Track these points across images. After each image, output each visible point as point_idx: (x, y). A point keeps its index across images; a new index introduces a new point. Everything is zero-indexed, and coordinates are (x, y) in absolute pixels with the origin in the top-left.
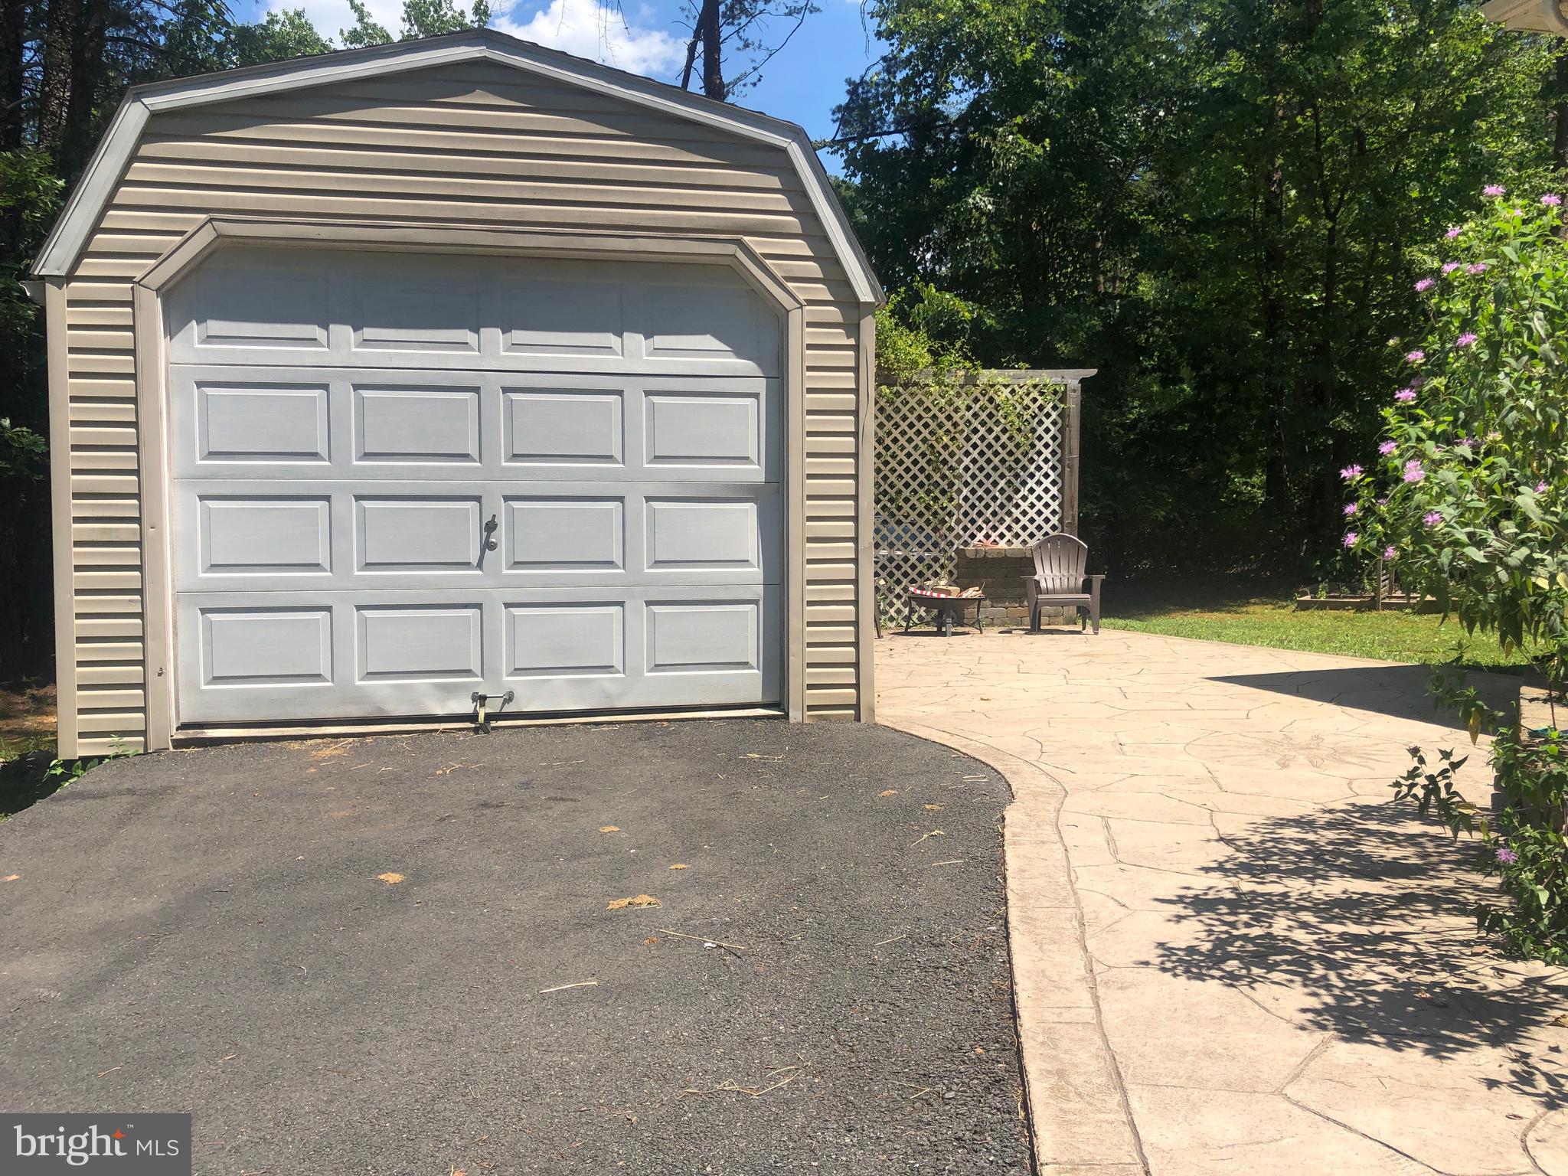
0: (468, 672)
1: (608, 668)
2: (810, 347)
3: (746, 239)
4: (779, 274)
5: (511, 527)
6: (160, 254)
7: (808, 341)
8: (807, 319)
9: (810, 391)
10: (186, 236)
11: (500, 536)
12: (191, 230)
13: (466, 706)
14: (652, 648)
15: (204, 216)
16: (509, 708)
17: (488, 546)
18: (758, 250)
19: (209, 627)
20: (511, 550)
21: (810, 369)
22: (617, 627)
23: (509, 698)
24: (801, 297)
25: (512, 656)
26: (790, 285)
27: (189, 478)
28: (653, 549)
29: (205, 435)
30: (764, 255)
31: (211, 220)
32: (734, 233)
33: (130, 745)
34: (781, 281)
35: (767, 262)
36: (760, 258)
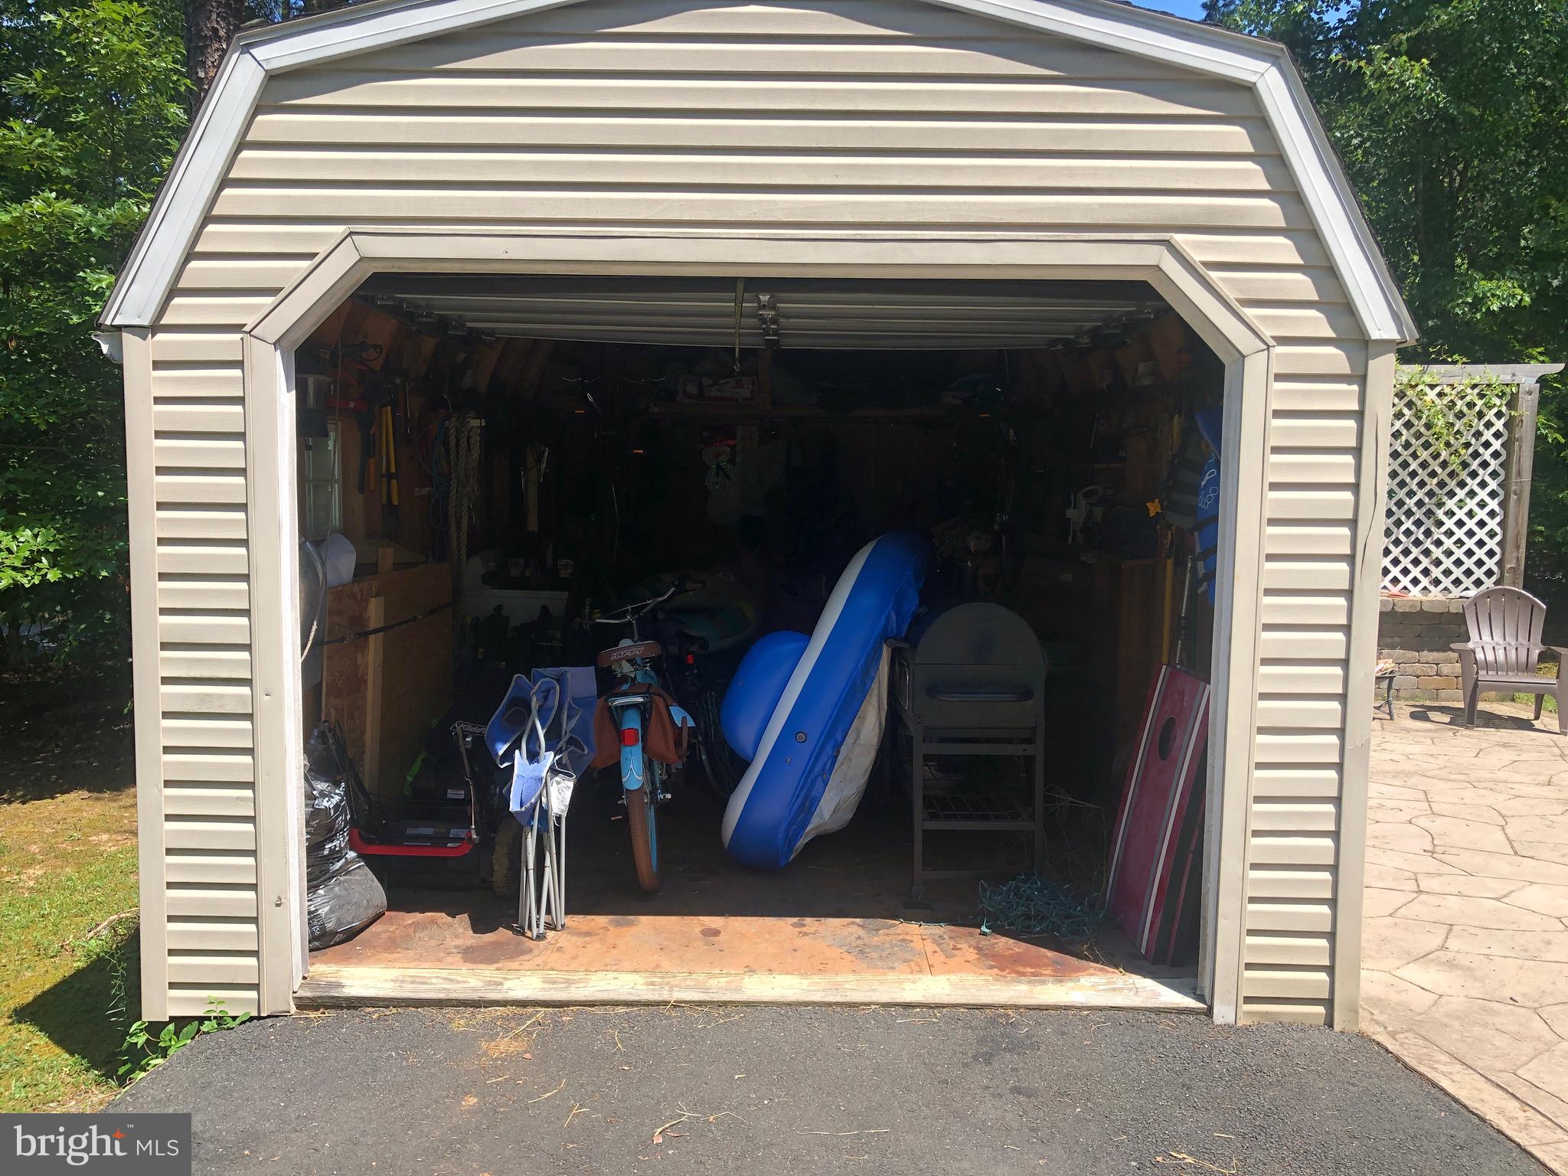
2: (1278, 414)
3: (1179, 238)
4: (1231, 295)
6: (281, 289)
7: (1276, 405)
8: (1276, 369)
9: (1274, 486)
10: (317, 259)
12: (322, 251)
15: (340, 229)
18: (1197, 257)
21: (1276, 450)
24: (1267, 333)
26: (1250, 313)
30: (1206, 264)
31: (351, 233)
32: (1160, 231)
33: (240, 1005)
34: (1236, 306)
35: (1214, 276)
36: (1202, 269)
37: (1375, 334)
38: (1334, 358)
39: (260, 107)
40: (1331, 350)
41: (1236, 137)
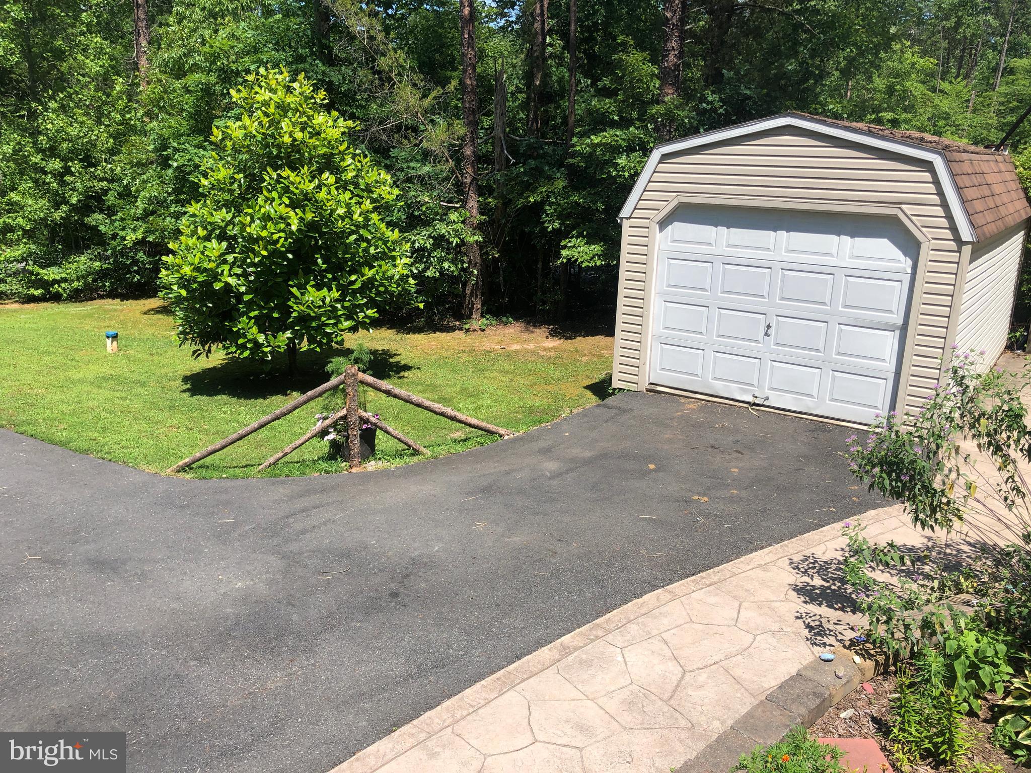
0: (752, 385)
1: (810, 396)
2: (931, 261)
3: (904, 206)
4: (919, 225)
5: (777, 329)
6: (660, 209)
7: (931, 258)
8: (932, 247)
10: (669, 202)
11: (772, 331)
12: (670, 199)
13: (750, 399)
14: (832, 391)
15: (676, 194)
16: (766, 403)
17: (766, 334)
18: (909, 213)
19: (662, 349)
20: (776, 338)
22: (817, 379)
23: (767, 399)
24: (930, 237)
25: (770, 383)
26: (924, 230)
27: (662, 294)
28: (838, 346)
29: (668, 279)
30: (913, 215)
31: (678, 195)
32: (898, 203)
33: (633, 387)
34: (920, 228)
35: (913, 218)
36: (910, 216)
37: (964, 239)
38: (953, 245)
39: (660, 162)
40: (952, 243)
41: (927, 176)
